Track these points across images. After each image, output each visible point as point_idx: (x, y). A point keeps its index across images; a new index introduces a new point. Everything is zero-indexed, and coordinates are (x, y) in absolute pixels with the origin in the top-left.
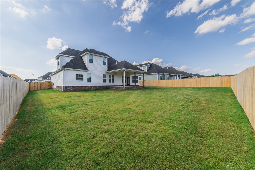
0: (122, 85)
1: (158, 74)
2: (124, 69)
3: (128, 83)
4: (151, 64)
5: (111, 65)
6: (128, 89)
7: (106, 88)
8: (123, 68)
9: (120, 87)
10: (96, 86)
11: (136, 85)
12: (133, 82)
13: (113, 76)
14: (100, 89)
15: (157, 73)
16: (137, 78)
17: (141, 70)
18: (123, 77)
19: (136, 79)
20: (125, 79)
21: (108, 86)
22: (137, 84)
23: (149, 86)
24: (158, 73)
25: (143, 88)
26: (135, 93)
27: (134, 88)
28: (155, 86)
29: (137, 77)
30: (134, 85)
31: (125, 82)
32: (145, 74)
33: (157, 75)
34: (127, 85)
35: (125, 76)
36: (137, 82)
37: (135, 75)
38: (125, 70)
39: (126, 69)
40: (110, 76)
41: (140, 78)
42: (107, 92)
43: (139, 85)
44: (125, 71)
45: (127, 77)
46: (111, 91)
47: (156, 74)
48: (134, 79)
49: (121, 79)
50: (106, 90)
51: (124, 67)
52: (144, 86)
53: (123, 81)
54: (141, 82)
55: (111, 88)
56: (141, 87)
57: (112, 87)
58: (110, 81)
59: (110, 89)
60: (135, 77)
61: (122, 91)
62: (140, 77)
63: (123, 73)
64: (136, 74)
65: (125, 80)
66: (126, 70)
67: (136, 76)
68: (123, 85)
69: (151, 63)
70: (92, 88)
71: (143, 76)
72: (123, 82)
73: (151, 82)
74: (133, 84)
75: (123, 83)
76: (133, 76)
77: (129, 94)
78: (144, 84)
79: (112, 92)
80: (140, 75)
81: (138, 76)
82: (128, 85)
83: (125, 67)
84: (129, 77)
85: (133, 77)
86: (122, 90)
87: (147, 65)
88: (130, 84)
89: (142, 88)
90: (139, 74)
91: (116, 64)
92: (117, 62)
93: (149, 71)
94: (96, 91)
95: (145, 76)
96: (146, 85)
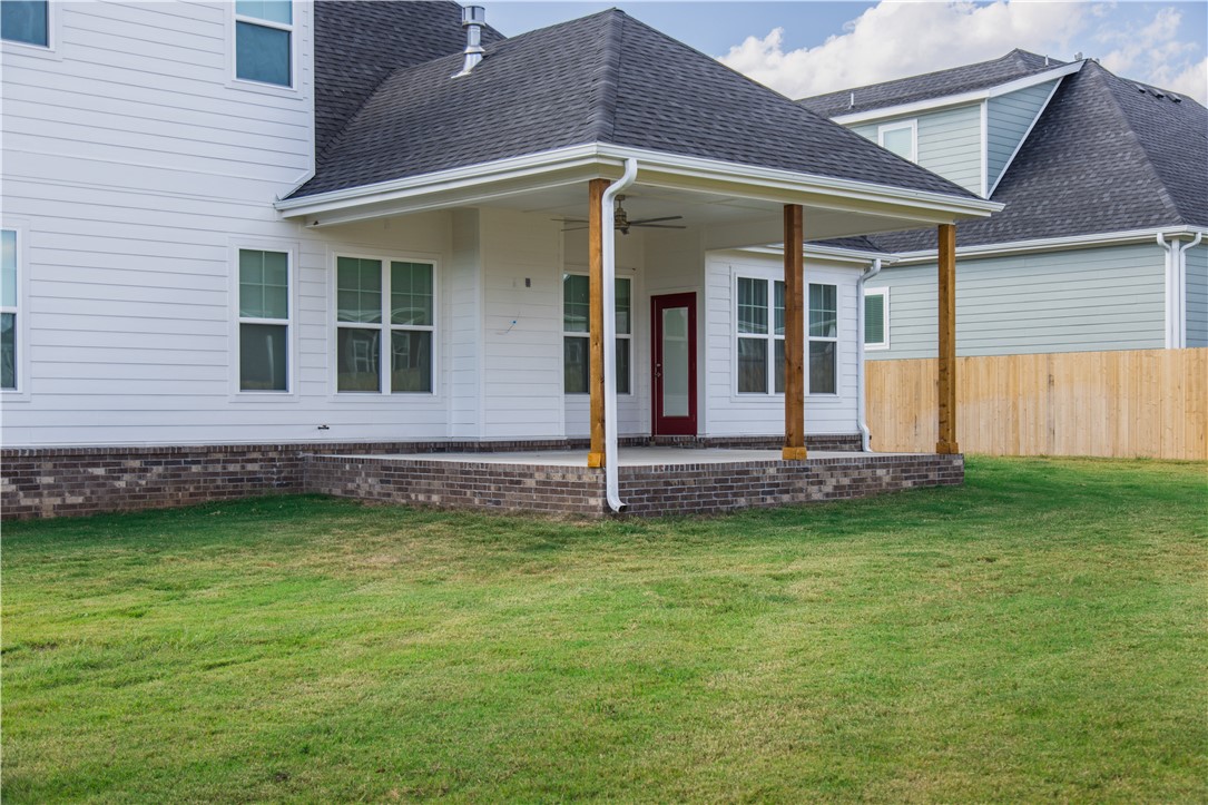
0: (558, 432)
1: (1184, 239)
2: (590, 148)
3: (675, 406)
4: (1060, 73)
5: (379, 98)
6: (673, 516)
7: (287, 482)
8: (579, 140)
9: (527, 472)
10: (115, 458)
11: (809, 430)
12: (751, 379)
13: (415, 283)
14: (175, 513)
15: (1159, 233)
16: (827, 320)
17: (895, 181)
18: (579, 294)
19: (807, 338)
20: (624, 324)
21: (316, 448)
22: (825, 415)
23: (1030, 445)
24: (1188, 218)
25: (939, 486)
26: (793, 588)
27: (775, 488)
28: (1127, 448)
29: (826, 295)
30: (779, 430)
31: (623, 386)
32: (960, 251)
33: (1174, 264)
34: (645, 428)
35: (622, 286)
36: (826, 383)
37: (792, 262)
38: (620, 171)
39: (635, 160)
40: (355, 282)
41: (874, 307)
42: (289, 577)
43: (855, 442)
44: (619, 198)
45: (660, 303)
46: (364, 548)
47: (1152, 243)
48: (772, 336)
49: (548, 333)
50: (282, 531)
51: (596, 118)
52: (946, 446)
53: (579, 373)
54: (890, 383)
55: (367, 485)
56: (905, 465)
57: (389, 473)
58: (356, 366)
59: (351, 505)
60: (788, 289)
61: (559, 540)
62: (869, 290)
63: (578, 228)
64: (809, 250)
65: (623, 347)
66: (632, 168)
67: (811, 276)
68: (584, 432)
69: (1055, 64)
70: (31, 488)
71: (931, 278)
72: (586, 390)
73: (1061, 390)
74: (765, 414)
75: (583, 401)
76: (761, 284)
77: (680, 615)
78: (946, 423)
79: (382, 559)
80: (879, 259)
81: (843, 282)
82: (676, 429)
83: (611, 112)
84: (689, 301)
85: (762, 299)
86: (555, 521)
87: (991, 100)
88: (710, 427)
89: (924, 487)
90: (861, 243)
91: (471, 62)
92: (474, 36)
93: (1032, 186)
94: (98, 551)
95: (967, 283)
96: (978, 439)
